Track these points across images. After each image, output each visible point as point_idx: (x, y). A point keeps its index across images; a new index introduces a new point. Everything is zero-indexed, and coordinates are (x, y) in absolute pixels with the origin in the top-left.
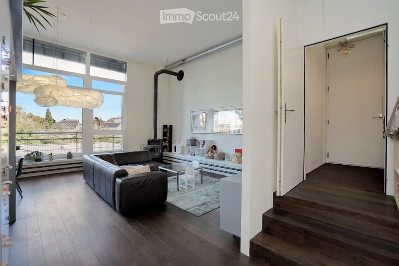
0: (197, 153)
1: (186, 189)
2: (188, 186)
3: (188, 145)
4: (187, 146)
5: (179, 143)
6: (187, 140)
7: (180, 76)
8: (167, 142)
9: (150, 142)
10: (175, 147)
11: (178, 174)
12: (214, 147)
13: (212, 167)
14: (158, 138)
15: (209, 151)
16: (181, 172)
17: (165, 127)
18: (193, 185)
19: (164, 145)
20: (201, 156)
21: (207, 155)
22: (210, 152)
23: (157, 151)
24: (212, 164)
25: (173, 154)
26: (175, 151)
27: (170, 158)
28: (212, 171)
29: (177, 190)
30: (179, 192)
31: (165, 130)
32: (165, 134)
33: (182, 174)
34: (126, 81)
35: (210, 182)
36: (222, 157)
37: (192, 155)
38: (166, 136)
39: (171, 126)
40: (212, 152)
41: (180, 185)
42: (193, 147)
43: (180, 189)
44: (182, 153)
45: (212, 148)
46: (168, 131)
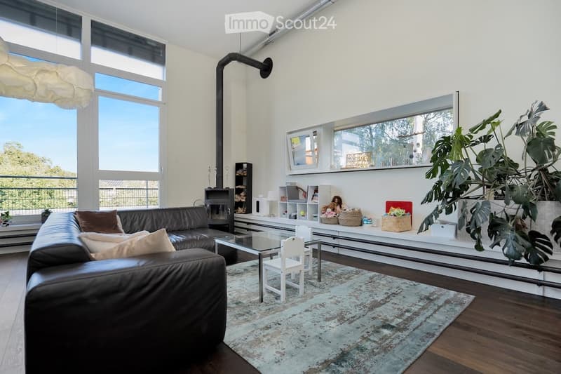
0: (302, 213)
1: (283, 298)
2: (288, 287)
3: (283, 198)
4: (282, 200)
5: (266, 196)
6: (281, 188)
7: (266, 68)
8: (242, 194)
9: (209, 193)
10: (258, 203)
11: (260, 257)
12: (338, 201)
13: (335, 242)
14: (224, 187)
15: (327, 207)
16: (269, 252)
17: (239, 166)
18: (301, 287)
19: (236, 200)
20: (312, 220)
21: (323, 216)
22: (329, 210)
23: (223, 210)
24: (337, 234)
25: (254, 216)
26: (258, 211)
27: (248, 223)
28: (335, 251)
29: (258, 298)
30: (263, 308)
31: (240, 172)
32: (239, 180)
33: (271, 256)
34: (165, 80)
35: (338, 277)
36: (358, 219)
37: (290, 217)
38: (242, 184)
39: (250, 166)
40: (333, 210)
41: (265, 285)
42: (292, 202)
43: (265, 295)
44: (271, 215)
45: (333, 201)
46: (244, 174)
